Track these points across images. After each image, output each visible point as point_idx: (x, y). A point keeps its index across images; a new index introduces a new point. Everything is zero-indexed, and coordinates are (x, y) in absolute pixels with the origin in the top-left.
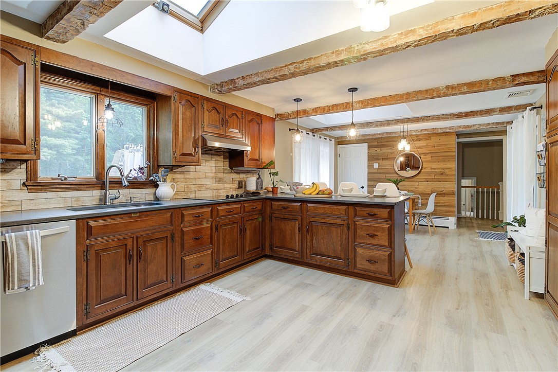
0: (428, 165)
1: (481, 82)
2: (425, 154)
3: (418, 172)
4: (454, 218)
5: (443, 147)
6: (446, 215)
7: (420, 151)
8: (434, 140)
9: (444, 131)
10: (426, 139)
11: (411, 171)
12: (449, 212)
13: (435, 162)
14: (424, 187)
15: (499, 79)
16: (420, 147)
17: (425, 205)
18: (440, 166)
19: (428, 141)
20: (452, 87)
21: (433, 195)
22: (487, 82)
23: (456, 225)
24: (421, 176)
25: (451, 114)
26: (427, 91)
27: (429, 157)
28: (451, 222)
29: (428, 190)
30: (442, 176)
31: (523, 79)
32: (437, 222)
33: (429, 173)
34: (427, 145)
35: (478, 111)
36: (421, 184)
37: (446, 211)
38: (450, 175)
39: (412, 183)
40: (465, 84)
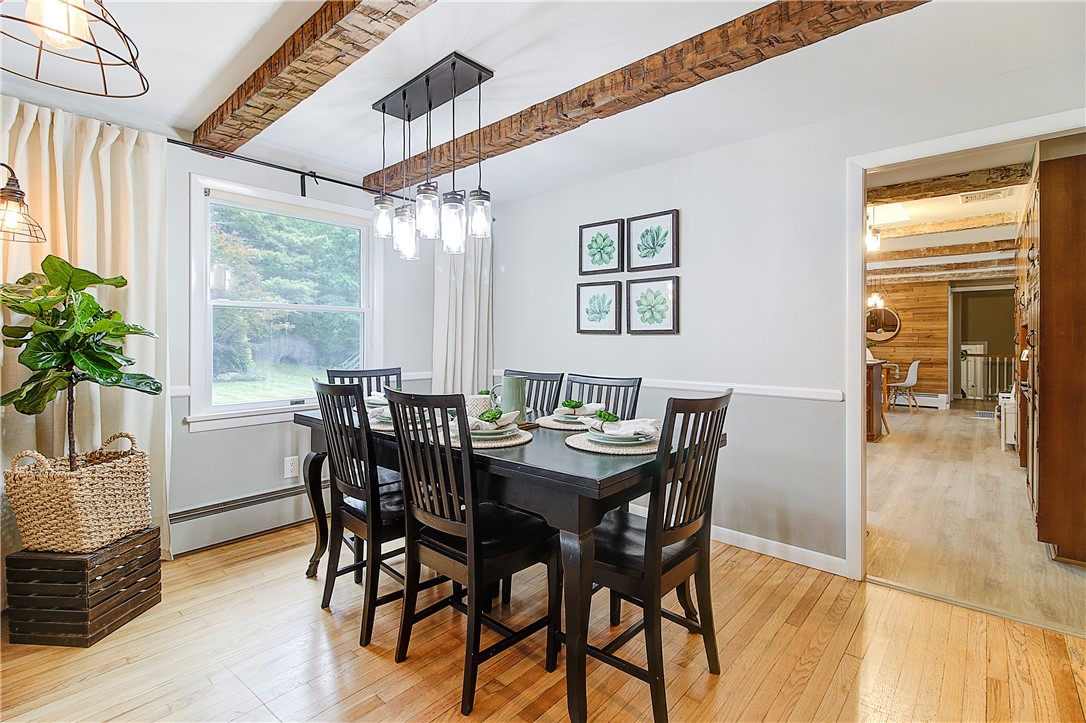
0: (907, 326)
1: (964, 246)
2: (904, 310)
3: (894, 333)
4: (945, 395)
5: (930, 301)
6: (934, 391)
7: (897, 306)
8: (917, 292)
9: (931, 280)
10: (906, 290)
11: (884, 333)
12: (939, 387)
13: (917, 321)
14: (902, 354)
15: (983, 244)
16: (896, 301)
17: (903, 378)
18: (925, 326)
19: (908, 293)
20: (934, 250)
21: (915, 365)
22: (970, 246)
23: (948, 405)
24: (897, 340)
25: (937, 266)
26: (906, 251)
27: (910, 315)
28: (942, 401)
29: (909, 358)
30: (929, 339)
31: (1007, 246)
32: (922, 400)
33: (910, 336)
34: (907, 299)
35: (971, 263)
36: (898, 350)
37: (934, 386)
38: (941, 339)
39: (886, 349)
40: (947, 247)
